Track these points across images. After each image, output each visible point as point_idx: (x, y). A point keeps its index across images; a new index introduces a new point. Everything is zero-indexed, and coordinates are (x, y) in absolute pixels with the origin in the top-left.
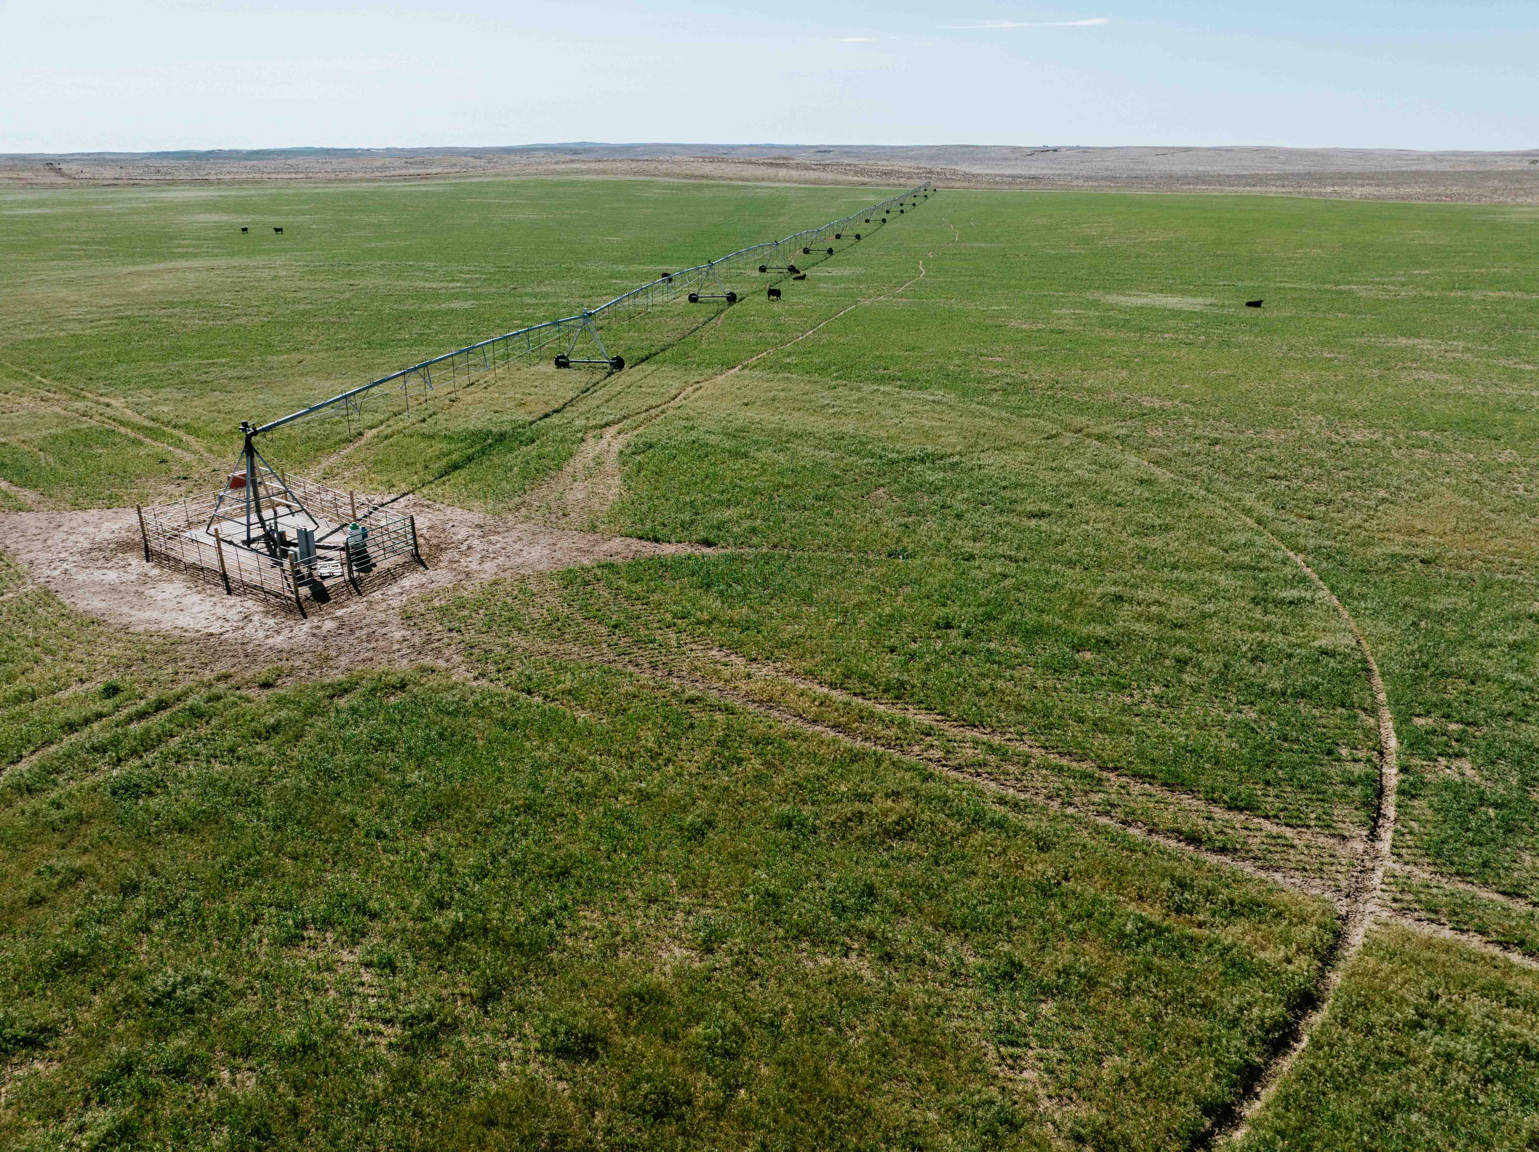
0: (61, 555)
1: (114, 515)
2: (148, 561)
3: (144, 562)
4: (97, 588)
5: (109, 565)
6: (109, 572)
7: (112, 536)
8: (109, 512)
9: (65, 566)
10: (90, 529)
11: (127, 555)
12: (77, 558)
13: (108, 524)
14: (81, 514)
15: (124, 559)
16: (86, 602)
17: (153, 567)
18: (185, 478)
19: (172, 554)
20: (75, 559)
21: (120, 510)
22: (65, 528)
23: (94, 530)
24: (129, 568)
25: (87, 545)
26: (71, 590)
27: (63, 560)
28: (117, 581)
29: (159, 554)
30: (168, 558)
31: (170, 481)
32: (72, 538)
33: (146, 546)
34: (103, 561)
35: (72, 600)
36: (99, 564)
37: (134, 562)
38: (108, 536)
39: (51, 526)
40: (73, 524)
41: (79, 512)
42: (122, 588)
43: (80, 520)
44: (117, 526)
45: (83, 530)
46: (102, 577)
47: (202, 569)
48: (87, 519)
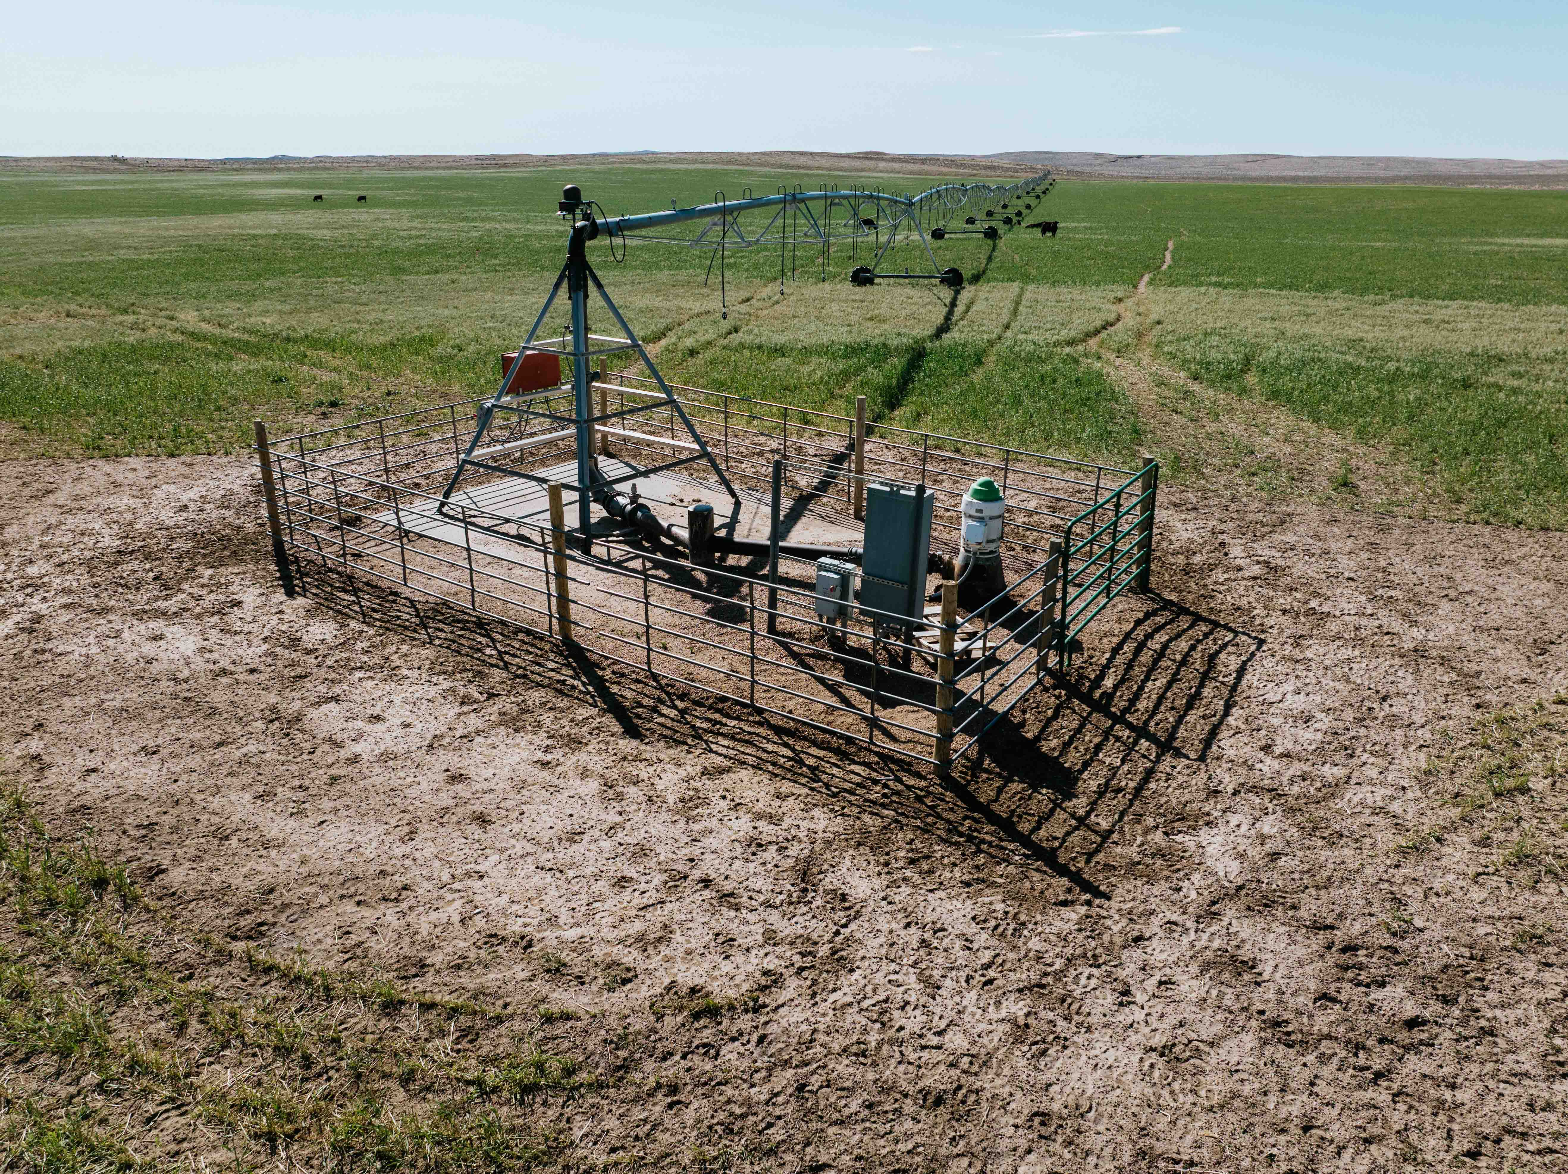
0: (32, 571)
1: (186, 470)
2: (290, 593)
3: (280, 596)
4: (130, 695)
5: (172, 605)
6: (173, 632)
7: (180, 518)
8: (171, 463)
9: (36, 605)
10: (125, 501)
11: (228, 572)
12: (77, 579)
13: (172, 489)
14: (107, 467)
15: (215, 586)
16: (83, 760)
17: (310, 613)
18: (333, 404)
19: (361, 569)
20: (70, 581)
21: (199, 459)
22: (61, 497)
23: (133, 503)
24: (234, 618)
25: (109, 541)
26: (35, 698)
27: (33, 586)
28: (200, 664)
29: (323, 571)
30: (350, 583)
31: (302, 408)
32: (74, 522)
33: (278, 545)
34: (153, 590)
35: (35, 745)
36: (141, 599)
37: (250, 597)
38: (168, 517)
39: (27, 492)
40: (84, 488)
41: (101, 463)
42: (219, 697)
43: (100, 480)
44: (193, 494)
45: (105, 502)
46: (149, 649)
47: (481, 625)
48: (120, 478)
